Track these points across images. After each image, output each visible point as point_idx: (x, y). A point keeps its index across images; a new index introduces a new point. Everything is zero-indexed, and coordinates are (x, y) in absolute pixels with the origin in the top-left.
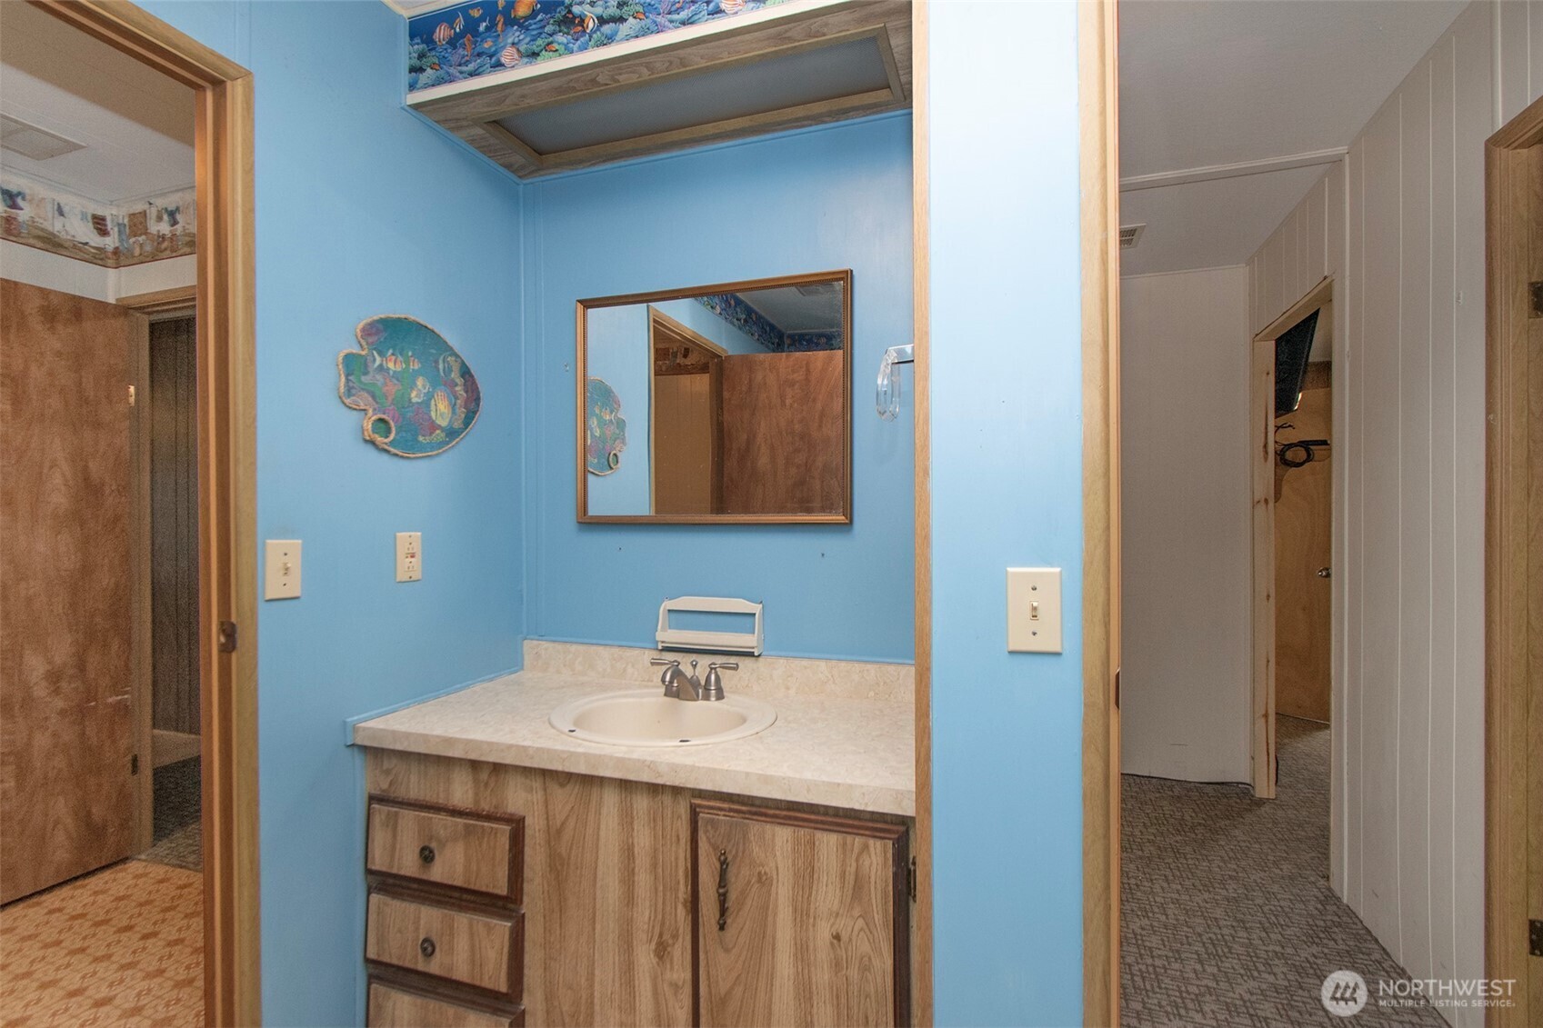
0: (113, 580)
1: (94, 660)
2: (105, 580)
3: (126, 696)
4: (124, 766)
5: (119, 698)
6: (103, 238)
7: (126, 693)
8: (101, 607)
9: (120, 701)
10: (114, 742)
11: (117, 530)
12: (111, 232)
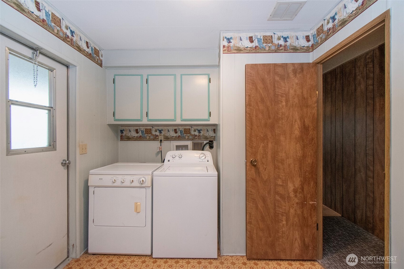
0: (311, 161)
1: (306, 187)
2: (309, 161)
3: (315, 203)
4: (314, 227)
5: (313, 202)
6: (309, 43)
7: (315, 201)
8: (308, 169)
9: (313, 204)
10: (311, 218)
11: (313, 143)
12: (311, 40)
